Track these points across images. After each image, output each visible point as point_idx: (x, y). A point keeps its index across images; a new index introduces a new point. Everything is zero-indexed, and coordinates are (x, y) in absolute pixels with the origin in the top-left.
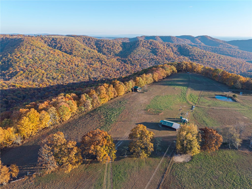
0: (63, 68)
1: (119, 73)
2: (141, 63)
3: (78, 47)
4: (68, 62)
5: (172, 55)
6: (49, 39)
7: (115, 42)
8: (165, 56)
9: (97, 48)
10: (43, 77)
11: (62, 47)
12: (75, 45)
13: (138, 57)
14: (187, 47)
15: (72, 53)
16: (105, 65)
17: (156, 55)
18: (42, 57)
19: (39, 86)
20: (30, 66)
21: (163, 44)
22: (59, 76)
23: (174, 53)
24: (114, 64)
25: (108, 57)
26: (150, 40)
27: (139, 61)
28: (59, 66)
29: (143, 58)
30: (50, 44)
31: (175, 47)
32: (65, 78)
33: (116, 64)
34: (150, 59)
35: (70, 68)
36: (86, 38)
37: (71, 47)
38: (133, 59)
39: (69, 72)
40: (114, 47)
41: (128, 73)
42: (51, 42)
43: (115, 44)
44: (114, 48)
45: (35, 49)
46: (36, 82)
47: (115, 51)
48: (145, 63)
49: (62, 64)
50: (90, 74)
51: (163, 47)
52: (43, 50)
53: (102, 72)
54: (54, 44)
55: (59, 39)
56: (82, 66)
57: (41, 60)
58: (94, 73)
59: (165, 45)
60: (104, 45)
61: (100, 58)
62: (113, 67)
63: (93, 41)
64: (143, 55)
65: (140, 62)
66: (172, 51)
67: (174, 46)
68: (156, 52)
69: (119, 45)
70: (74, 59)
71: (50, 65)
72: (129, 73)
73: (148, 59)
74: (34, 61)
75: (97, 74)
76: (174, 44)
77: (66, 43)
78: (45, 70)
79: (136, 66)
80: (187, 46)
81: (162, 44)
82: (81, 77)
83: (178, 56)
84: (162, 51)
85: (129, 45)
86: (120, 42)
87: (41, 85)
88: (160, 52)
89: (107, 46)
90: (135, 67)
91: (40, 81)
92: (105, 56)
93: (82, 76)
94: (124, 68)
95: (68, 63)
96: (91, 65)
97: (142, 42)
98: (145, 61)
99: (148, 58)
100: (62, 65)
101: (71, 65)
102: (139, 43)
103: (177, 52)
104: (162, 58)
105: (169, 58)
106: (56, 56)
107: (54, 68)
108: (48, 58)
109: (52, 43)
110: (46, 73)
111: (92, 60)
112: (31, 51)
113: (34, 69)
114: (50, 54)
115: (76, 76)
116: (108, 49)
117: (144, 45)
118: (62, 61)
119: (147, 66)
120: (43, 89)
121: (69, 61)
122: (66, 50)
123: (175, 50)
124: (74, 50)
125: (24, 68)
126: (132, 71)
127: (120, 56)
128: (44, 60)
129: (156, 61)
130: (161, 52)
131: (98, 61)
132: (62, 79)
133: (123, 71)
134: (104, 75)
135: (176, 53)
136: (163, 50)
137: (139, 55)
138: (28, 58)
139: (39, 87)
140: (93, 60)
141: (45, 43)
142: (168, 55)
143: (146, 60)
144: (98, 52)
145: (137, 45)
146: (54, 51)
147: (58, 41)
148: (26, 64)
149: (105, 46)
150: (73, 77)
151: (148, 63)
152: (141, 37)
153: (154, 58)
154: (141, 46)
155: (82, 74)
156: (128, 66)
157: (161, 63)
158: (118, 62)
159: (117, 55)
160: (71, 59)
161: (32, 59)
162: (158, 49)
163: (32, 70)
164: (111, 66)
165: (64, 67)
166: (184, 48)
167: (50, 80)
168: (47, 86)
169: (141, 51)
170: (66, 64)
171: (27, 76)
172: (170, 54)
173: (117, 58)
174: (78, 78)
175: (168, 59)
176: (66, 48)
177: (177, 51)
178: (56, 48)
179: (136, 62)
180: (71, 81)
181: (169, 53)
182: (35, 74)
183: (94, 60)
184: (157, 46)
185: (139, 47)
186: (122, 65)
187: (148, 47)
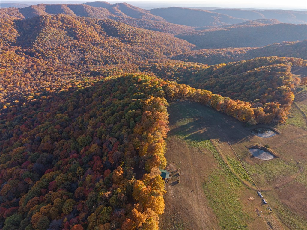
2: (59, 54)
8: (90, 40)
13: (50, 44)
21: (80, 21)
23: (98, 34)
26: (60, 15)
27: (55, 51)
29: (59, 46)
31: (97, 25)
34: (71, 47)
38: (43, 49)
48: (65, 54)
62: (16, 68)
64: (57, 40)
65: (57, 53)
66: (95, 31)
67: (96, 23)
68: (75, 33)
69: (9, 25)
72: (48, 74)
76: (95, 20)
79: (53, 60)
83: (105, 37)
84: (83, 32)
85: (28, 25)
90: (53, 63)
94: (35, 67)
97: (48, 20)
98: (65, 51)
99: (67, 44)
102: (44, 22)
103: (102, 31)
104: (86, 43)
105: (96, 42)
117: (54, 24)
119: (71, 58)
123: (99, 29)
126: (52, 70)
127: (19, 45)
129: (81, 48)
130: (82, 34)
133: (36, 73)
135: (101, 33)
137: (50, 40)
143: (65, 49)
145: (42, 24)
151: (71, 53)
153: (76, 45)
154: (49, 25)
156: (41, 62)
158: (20, 57)
159: (13, 43)
162: (76, 29)
166: (108, 25)
169: (51, 33)
172: (94, 36)
179: (51, 53)
181: (93, 34)
184: (74, 25)
185: (47, 27)
186: (30, 61)
187: (61, 27)
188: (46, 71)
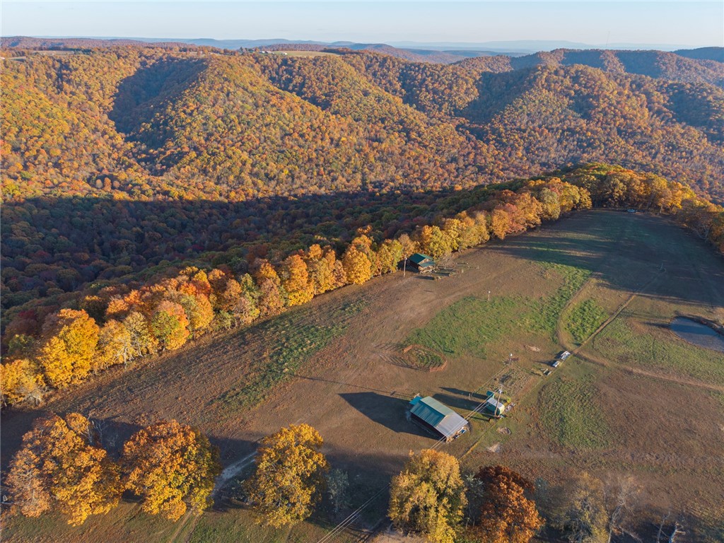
0: (296, 148)
1: (453, 170)
2: (530, 144)
3: (348, 86)
4: (314, 130)
5: (643, 118)
6: (275, 60)
7: (458, 73)
8: (618, 123)
9: (403, 90)
10: (241, 171)
11: (306, 86)
12: (342, 81)
13: (525, 121)
14: (708, 93)
15: (331, 105)
16: (417, 144)
17: (587, 116)
18: (248, 115)
19: (227, 197)
20: (216, 140)
21: (618, 81)
22: (284, 171)
23: (651, 113)
24: (446, 140)
25: (431, 118)
26: (576, 66)
27: (526, 135)
28: (287, 142)
29: (540, 127)
30: (274, 75)
31: (659, 94)
32: (297, 178)
33: (450, 143)
34: (563, 131)
35: (316, 150)
36: (377, 59)
37: (330, 84)
38: (505, 129)
39: (310, 160)
40: (455, 88)
41: (483, 173)
42: (279, 69)
43: (458, 77)
44: (452, 92)
45: (232, 90)
46: (223, 183)
47: (455, 101)
48: (544, 144)
49: (296, 135)
50: (366, 170)
51: (616, 92)
52: (253, 95)
53: (402, 167)
54: (286, 76)
55: (300, 60)
56: (349, 144)
57: (244, 124)
58: (379, 169)
59: (624, 86)
60: (424, 80)
61: (405, 122)
62: (441, 152)
63: (394, 66)
64: (543, 116)
65: (527, 139)
66: (647, 107)
67: (660, 88)
68: (591, 107)
69: (471, 81)
70: (332, 123)
71: (265, 138)
72: (486, 173)
73: (558, 129)
74: (227, 125)
75: (388, 172)
76: (658, 83)
77: (317, 74)
78: (250, 152)
79: (512, 150)
80: (705, 90)
81: (616, 80)
82: (340, 177)
83: (666, 123)
84: (612, 105)
85: (504, 83)
86: (475, 73)
87: (233, 194)
88: (604, 109)
89: (433, 84)
90: (510, 155)
91: (233, 182)
92: (423, 115)
93: (345, 174)
94: (472, 156)
95: (313, 134)
96: (375, 144)
97: (546, 74)
98: (546, 138)
99: (558, 125)
100: (296, 140)
101: (320, 142)
102: (535, 78)
103: (665, 109)
104: (606, 129)
105: (630, 131)
106: (285, 112)
107: (274, 146)
108: (263, 119)
109: (281, 73)
110: (250, 161)
111: (383, 126)
112: (222, 96)
113: (222, 148)
114: (269, 107)
115: (329, 174)
116: (435, 92)
117: (553, 85)
118: (298, 129)
119: (550, 154)
120: (234, 206)
121: (317, 130)
122: (314, 93)
123: (659, 103)
124: (337, 94)
125: (201, 145)
126: (497, 167)
127: (470, 115)
128: (253, 123)
129: (584, 138)
130: (607, 109)
131: (399, 132)
132: (290, 179)
133: (466, 166)
134: (408, 175)
135: (659, 112)
136: (614, 102)
137: (528, 115)
138: (213, 117)
139: (226, 201)
140: (384, 128)
141: (263, 72)
142: (631, 119)
143: (550, 134)
144: (404, 102)
145: (530, 82)
146: (282, 98)
147: (297, 68)
148: (207, 134)
149: (426, 83)
150: (321, 177)
151: (556, 145)
152: (552, 52)
153: (578, 129)
154: (543, 85)
155: (346, 170)
156: (488, 150)
157: (599, 146)
158: (458, 137)
159: (461, 111)
160: (323, 123)
161: (222, 120)
162: (597, 98)
163: (218, 151)
164: (432, 148)
165: (300, 146)
166: (693, 95)
167: (259, 181)
168: (248, 198)
169: (537, 102)
170: (307, 137)
171: (204, 166)
172: (636, 116)
173: (457, 122)
174: (332, 181)
175: (626, 132)
176: (317, 88)
177: (665, 105)
178: (290, 88)
179: (517, 137)
180: (312, 188)
181: (635, 112)
182: (223, 163)
183: (387, 128)
184: (596, 89)
185: (535, 89)
186: (469, 145)
187: (565, 90)
188: (486, 167)
